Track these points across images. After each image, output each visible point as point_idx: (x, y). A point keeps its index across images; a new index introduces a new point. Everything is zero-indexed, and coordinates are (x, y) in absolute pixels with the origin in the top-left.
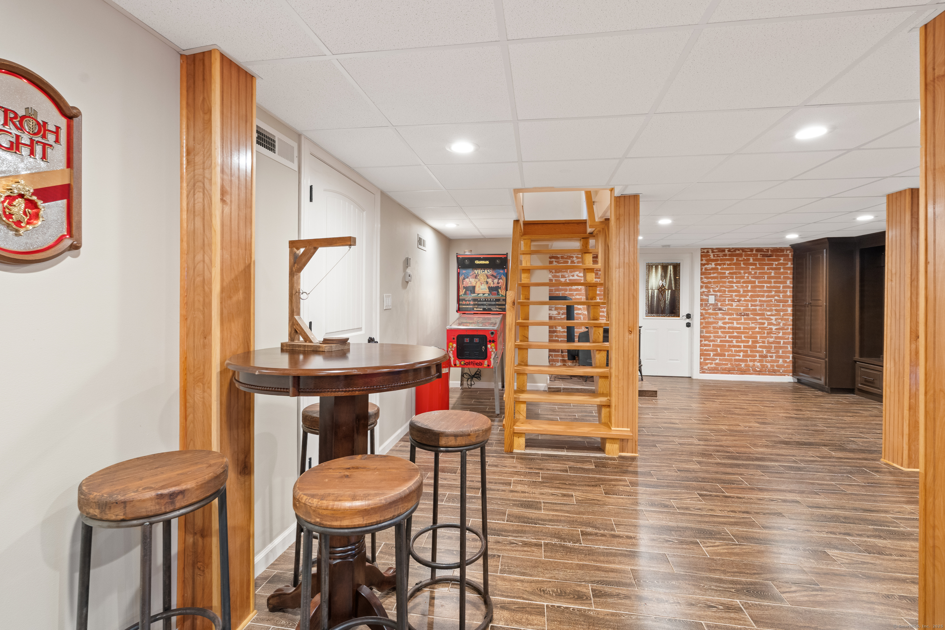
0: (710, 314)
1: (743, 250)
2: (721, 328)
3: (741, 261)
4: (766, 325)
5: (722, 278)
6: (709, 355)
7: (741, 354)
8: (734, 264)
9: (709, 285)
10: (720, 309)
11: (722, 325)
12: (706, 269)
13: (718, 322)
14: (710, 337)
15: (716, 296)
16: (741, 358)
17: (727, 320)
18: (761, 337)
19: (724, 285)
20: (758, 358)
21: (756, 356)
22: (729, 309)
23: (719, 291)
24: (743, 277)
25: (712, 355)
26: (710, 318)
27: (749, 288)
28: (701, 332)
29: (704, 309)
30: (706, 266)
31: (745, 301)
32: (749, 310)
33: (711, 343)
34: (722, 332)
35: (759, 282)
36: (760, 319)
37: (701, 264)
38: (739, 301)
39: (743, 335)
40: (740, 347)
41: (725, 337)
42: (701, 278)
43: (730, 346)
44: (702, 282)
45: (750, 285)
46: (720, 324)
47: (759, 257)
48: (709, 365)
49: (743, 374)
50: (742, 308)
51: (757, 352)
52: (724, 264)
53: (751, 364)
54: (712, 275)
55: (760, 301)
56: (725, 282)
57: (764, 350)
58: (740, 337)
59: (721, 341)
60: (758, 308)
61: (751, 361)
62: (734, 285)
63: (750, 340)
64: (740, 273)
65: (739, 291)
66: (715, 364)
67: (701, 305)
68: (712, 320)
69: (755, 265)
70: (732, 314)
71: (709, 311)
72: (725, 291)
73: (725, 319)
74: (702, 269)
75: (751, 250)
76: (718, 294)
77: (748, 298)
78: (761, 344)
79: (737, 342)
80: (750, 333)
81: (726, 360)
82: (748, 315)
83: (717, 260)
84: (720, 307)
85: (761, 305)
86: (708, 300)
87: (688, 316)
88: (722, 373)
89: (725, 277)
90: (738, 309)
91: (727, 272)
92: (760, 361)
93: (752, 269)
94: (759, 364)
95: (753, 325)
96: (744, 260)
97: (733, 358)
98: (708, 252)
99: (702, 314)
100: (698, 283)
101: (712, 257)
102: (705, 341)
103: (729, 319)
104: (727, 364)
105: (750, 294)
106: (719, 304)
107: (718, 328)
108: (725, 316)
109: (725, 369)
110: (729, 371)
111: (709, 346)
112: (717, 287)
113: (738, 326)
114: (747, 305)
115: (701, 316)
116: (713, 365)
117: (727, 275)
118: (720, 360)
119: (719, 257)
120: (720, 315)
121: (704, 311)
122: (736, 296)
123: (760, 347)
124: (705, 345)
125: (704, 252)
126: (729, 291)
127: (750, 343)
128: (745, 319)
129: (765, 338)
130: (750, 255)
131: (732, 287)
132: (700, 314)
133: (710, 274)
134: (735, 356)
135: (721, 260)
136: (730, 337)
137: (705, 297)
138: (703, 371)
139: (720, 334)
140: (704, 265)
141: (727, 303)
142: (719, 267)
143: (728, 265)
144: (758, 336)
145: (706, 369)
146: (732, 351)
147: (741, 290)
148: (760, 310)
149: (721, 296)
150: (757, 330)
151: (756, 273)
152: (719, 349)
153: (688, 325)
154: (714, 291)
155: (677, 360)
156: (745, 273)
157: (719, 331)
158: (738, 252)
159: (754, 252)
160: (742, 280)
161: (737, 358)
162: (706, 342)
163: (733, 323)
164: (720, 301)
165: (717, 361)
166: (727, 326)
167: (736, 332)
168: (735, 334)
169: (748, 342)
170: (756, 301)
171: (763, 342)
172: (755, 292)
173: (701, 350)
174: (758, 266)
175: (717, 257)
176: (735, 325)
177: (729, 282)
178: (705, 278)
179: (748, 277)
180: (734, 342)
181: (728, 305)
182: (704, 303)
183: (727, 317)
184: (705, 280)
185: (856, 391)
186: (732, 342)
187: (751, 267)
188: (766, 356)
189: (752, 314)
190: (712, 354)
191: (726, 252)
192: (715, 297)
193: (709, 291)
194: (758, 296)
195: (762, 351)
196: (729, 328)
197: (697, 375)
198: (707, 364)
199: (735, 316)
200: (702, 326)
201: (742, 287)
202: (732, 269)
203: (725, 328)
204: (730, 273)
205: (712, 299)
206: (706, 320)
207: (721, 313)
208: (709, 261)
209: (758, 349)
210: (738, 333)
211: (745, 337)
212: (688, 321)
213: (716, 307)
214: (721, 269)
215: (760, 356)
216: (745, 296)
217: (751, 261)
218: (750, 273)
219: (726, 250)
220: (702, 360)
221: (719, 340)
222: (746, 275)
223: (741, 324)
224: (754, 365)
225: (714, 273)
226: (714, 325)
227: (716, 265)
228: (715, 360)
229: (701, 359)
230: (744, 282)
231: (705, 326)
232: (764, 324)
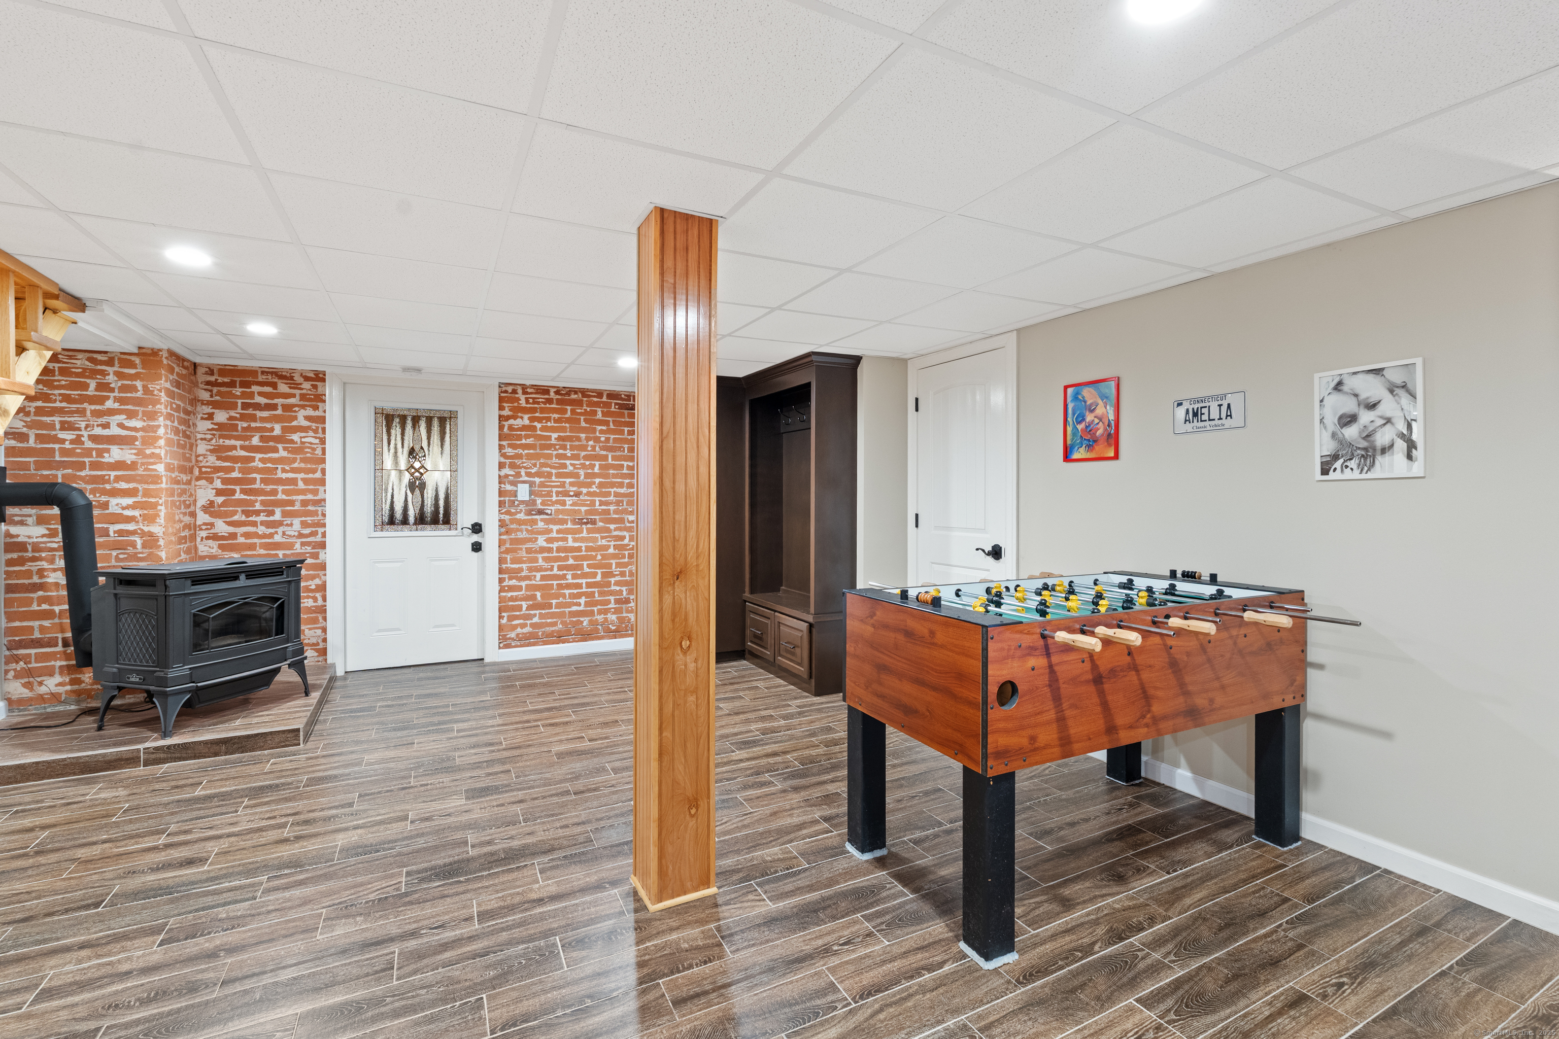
0: (520, 522)
1: (584, 392)
2: (542, 550)
3: (581, 414)
4: (626, 541)
5: (543, 447)
6: (520, 608)
7: (583, 600)
8: (568, 420)
9: (518, 462)
10: (541, 512)
11: (545, 544)
12: (511, 428)
13: (536, 539)
14: (521, 570)
15: (532, 484)
16: (581, 608)
17: (554, 535)
18: (618, 565)
19: (549, 462)
20: (612, 605)
21: (609, 602)
22: (557, 511)
23: (538, 474)
24: (584, 448)
25: (524, 608)
26: (521, 531)
27: (596, 470)
28: (501, 561)
29: (508, 513)
30: (511, 422)
31: (589, 494)
32: (595, 512)
33: (523, 584)
34: (544, 559)
35: (614, 458)
36: (616, 529)
37: (500, 416)
38: (577, 494)
39: (585, 563)
40: (579, 586)
41: (552, 569)
42: (501, 447)
43: (560, 586)
44: (503, 455)
45: (597, 463)
46: (541, 542)
47: (613, 409)
48: (519, 630)
49: (585, 640)
50: (583, 509)
51: (612, 593)
52: (548, 419)
53: (600, 618)
54: (524, 441)
55: (617, 495)
56: (549, 457)
57: (624, 589)
58: (580, 567)
59: (543, 578)
60: (612, 508)
61: (600, 612)
62: (568, 462)
63: (599, 571)
64: (579, 439)
65: (577, 476)
66: (532, 625)
67: (501, 504)
68: (523, 535)
69: (606, 423)
70: (564, 522)
71: (518, 516)
72: (549, 475)
73: (551, 531)
74: (501, 428)
75: (600, 394)
76: (537, 480)
77: (594, 489)
78: (618, 578)
79: (574, 577)
80: (599, 557)
81: (553, 615)
82: (594, 522)
83: (534, 410)
84: (540, 507)
85: (618, 503)
86: (515, 494)
87: (477, 528)
88: (545, 643)
89: (549, 447)
90: (575, 511)
91: (555, 435)
92: (617, 611)
93: (601, 432)
94: (614, 617)
95: (604, 542)
96: (585, 413)
97: (567, 610)
98: (514, 392)
99: (502, 523)
100: (493, 457)
101: (523, 402)
102: (510, 579)
103: (558, 532)
104: (555, 624)
105: (597, 480)
106: (539, 501)
107: (536, 552)
108: (551, 526)
109: (551, 635)
110: (560, 638)
111: (520, 588)
112: (535, 465)
113: (576, 545)
114: (593, 503)
115: (501, 526)
116: (528, 629)
117: (553, 441)
118: (541, 616)
119: (538, 403)
120: (541, 525)
121: (507, 517)
122: (571, 484)
123: (617, 583)
124: (511, 588)
125: (506, 392)
126: (559, 475)
127: (599, 578)
128: (589, 531)
129: (625, 565)
130: (597, 404)
131: (564, 466)
132: (497, 523)
133: (519, 438)
134: (570, 605)
135: (542, 410)
136: (560, 568)
137: (509, 487)
138: (505, 643)
139: (541, 562)
140: (508, 418)
141: (554, 498)
142: (539, 425)
143: (556, 421)
144: (613, 562)
145: (513, 639)
146: (564, 596)
147: (582, 472)
148: (615, 512)
149: (542, 485)
150: (611, 551)
151: (607, 439)
152: (538, 594)
153: (477, 547)
154: (528, 474)
155: (453, 625)
156: (588, 439)
157: (540, 556)
158: (573, 396)
159: (604, 399)
160: (583, 454)
161: (574, 608)
162: (513, 582)
163: (566, 539)
164: (541, 496)
165: (536, 620)
166: (555, 545)
167: (573, 557)
168: (571, 562)
169: (594, 575)
170: (609, 494)
171: (622, 574)
172: (606, 476)
173: (501, 599)
174: (612, 426)
175: (534, 403)
176: (571, 543)
177: (559, 456)
178: (510, 446)
179: (594, 447)
180: (569, 577)
181: (557, 502)
182: (506, 500)
183: (555, 528)
184: (509, 451)
185: (747, 655)
186: (564, 577)
187: (599, 428)
188: (627, 601)
189: (601, 520)
190: (524, 605)
191: (552, 394)
192: (531, 486)
193: (518, 475)
194: (613, 485)
195: (621, 591)
196: (559, 550)
197: (495, 654)
198: (514, 628)
199: (570, 526)
200: (503, 549)
201: (583, 466)
202: (563, 429)
203: (550, 550)
204: (559, 438)
205: (523, 492)
206: (513, 536)
207: (542, 520)
208: (518, 411)
209: (613, 588)
210: (575, 558)
211: (589, 566)
212: (475, 538)
213: (533, 510)
214: (541, 430)
215: (617, 601)
216: (589, 485)
217: (599, 416)
218: (597, 440)
219: (552, 391)
220: (504, 621)
221: (538, 575)
222: (591, 443)
223: (582, 540)
224: (606, 619)
225: (527, 437)
226: (529, 545)
227: (531, 419)
228: (530, 617)
229: (501, 617)
230: (586, 458)
231: (506, 549)
232: (623, 538)
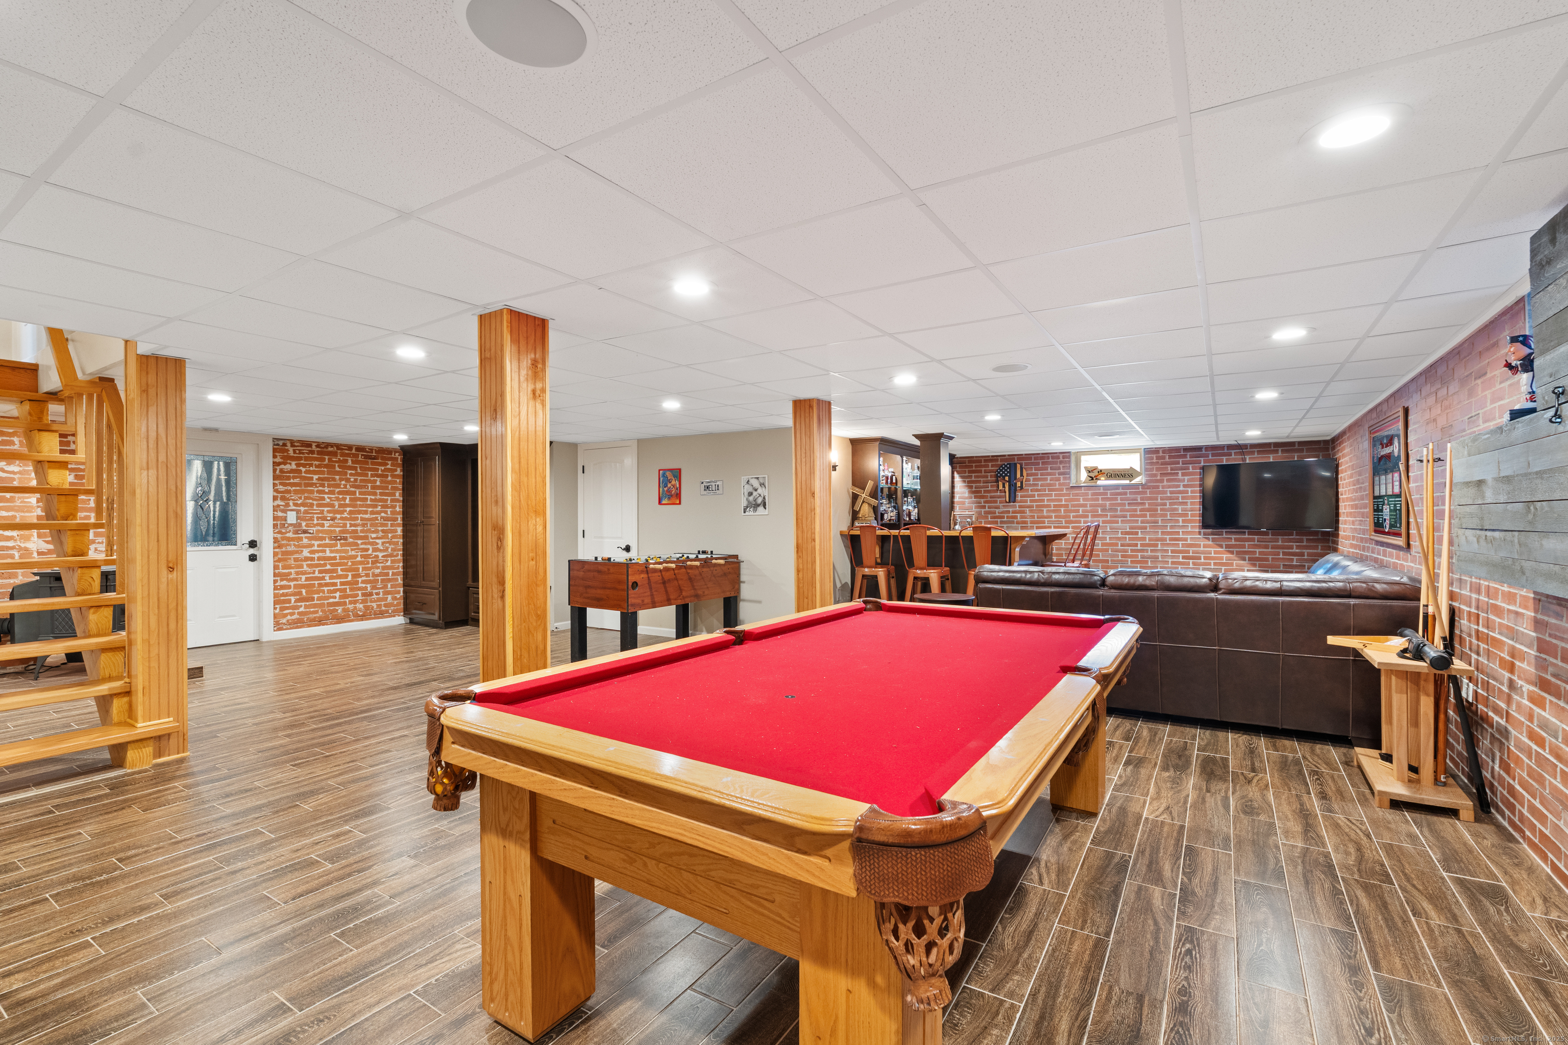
0: (289, 539)
1: (338, 446)
2: (307, 559)
3: (336, 462)
4: (370, 552)
5: (307, 485)
6: (289, 601)
7: (338, 594)
8: (326, 466)
9: (287, 496)
10: (305, 532)
11: (308, 555)
12: (282, 471)
13: (302, 551)
14: (290, 574)
15: (298, 512)
16: (337, 600)
17: (316, 548)
18: (364, 569)
19: (311, 496)
20: (360, 598)
21: (357, 595)
22: (318, 531)
23: (303, 505)
24: (338, 486)
25: (293, 601)
26: (290, 545)
27: (347, 501)
28: (276, 567)
29: (280, 532)
30: (282, 466)
31: (341, 519)
32: (347, 532)
33: (292, 584)
34: (308, 566)
35: (360, 493)
36: (362, 544)
37: (274, 463)
38: (333, 519)
39: (339, 568)
40: (335, 584)
41: (314, 573)
42: (275, 485)
43: (320, 585)
44: (276, 491)
45: (348, 497)
46: (306, 553)
47: (360, 459)
48: (289, 617)
49: (340, 623)
50: (338, 529)
51: (359, 589)
52: (311, 465)
53: (351, 607)
54: (292, 481)
55: (362, 519)
56: (312, 492)
57: (368, 586)
58: (335, 571)
59: (307, 579)
60: (359, 528)
61: (351, 603)
62: (326, 496)
63: (350, 574)
64: (334, 480)
65: (333, 506)
66: (299, 613)
67: (275, 526)
68: (292, 548)
69: (355, 469)
70: (323, 539)
71: (288, 535)
72: (312, 505)
73: (313, 545)
74: (275, 470)
75: (350, 447)
76: (302, 509)
77: (346, 515)
78: (364, 578)
79: (331, 578)
80: (350, 564)
81: (315, 606)
82: (345, 539)
83: (300, 459)
84: (304, 528)
85: (363, 525)
86: (285, 519)
87: (253, 544)
88: (309, 626)
89: (312, 485)
90: (331, 531)
91: (316, 477)
92: (363, 602)
93: (351, 474)
94: (361, 606)
95: (353, 553)
96: (339, 461)
97: (326, 602)
98: (284, 445)
99: (276, 540)
100: (268, 491)
101: (291, 453)
102: (282, 580)
103: (319, 546)
104: (317, 612)
105: (348, 509)
106: (304, 524)
107: (302, 560)
108: (313, 542)
109: (314, 620)
110: (320, 622)
111: (289, 587)
112: (300, 498)
113: (333, 555)
114: (345, 525)
115: (274, 542)
116: (296, 616)
117: (315, 481)
118: (306, 607)
119: (303, 453)
120: (305, 541)
121: (279, 536)
122: (328, 512)
123: (363, 582)
124: (282, 587)
125: (278, 445)
126: (319, 505)
127: (350, 578)
128: (342, 545)
129: (369, 569)
130: (348, 455)
131: (323, 499)
132: (272, 540)
133: (288, 478)
134: (328, 598)
135: (306, 459)
136: (320, 572)
137: (280, 514)
138: (278, 627)
139: (305, 568)
140: (279, 464)
141: (315, 522)
142: (303, 470)
143: (316, 466)
144: (361, 567)
145: (284, 624)
146: (323, 592)
147: (336, 503)
148: (362, 531)
149: (306, 512)
150: (359, 559)
151: (356, 480)
152: (304, 591)
153: (253, 558)
154: (295, 505)
155: (234, 616)
156: (341, 480)
157: (305, 563)
158: (330, 449)
159: (354, 451)
160: (337, 490)
161: (331, 600)
162: (284, 583)
163: (324, 551)
164: (305, 520)
165: (302, 609)
166: (316, 556)
167: (330, 564)
168: (328, 567)
169: (347, 576)
170: (357, 519)
171: (367, 575)
172: (355, 506)
173: (275, 596)
174: (359, 471)
175: (300, 453)
176: (328, 554)
177: (319, 492)
178: (281, 484)
179: (345, 486)
180: (327, 578)
181: (318, 525)
182: (279, 523)
183: (316, 543)
184: (281, 488)
185: (470, 622)
186: (323, 578)
187: (349, 472)
188: (371, 594)
189: (351, 537)
190: (293, 599)
191: (314, 447)
192: (297, 513)
193: (287, 505)
194: (359, 512)
195: (366, 588)
196: (319, 559)
197: (270, 634)
198: (285, 616)
199: (327, 541)
200: (276, 558)
201: (338, 499)
202: (323, 473)
203: (312, 559)
204: (319, 479)
205: (292, 517)
206: (284, 549)
207: (306, 538)
208: (287, 459)
209: (360, 585)
210: (331, 565)
211: (342, 570)
212: (252, 551)
213: (297, 528)
214: (305, 472)
215: (363, 595)
216: (342, 512)
217: (350, 463)
218: (348, 480)
219: (314, 445)
220: (277, 611)
221: (303, 577)
222: (343, 482)
223: (337, 551)
224: (355, 608)
225: (294, 478)
226: (296, 556)
227: (297, 465)
228: (298, 607)
229: (275, 608)
230: (340, 493)
231: (281, 556)
232: (367, 550)
